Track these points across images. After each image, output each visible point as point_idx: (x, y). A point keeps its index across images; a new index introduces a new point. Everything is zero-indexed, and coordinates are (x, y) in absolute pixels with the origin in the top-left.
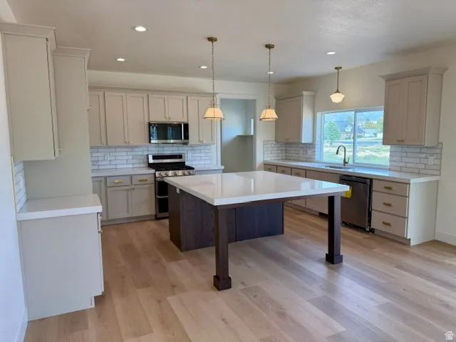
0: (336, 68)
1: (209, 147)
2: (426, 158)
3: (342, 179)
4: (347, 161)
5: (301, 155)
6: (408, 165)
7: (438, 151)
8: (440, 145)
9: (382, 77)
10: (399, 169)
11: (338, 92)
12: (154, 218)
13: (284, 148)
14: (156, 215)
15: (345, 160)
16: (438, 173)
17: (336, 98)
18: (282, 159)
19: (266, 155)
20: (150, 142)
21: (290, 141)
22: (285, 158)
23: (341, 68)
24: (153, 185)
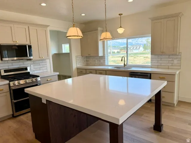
0: (119, 15)
1: (45, 61)
2: (172, 60)
3: (131, 75)
4: (126, 64)
5: (97, 63)
6: (162, 64)
7: (179, 57)
8: (180, 53)
9: (150, 18)
10: (156, 66)
11: (121, 27)
12: (11, 116)
13: (86, 59)
14: (13, 115)
15: (124, 64)
16: (179, 67)
17: (120, 31)
18: (85, 65)
19: (77, 64)
20: (2, 60)
21: (91, 55)
22: (86, 64)
23: (122, 14)
24: (9, 93)
